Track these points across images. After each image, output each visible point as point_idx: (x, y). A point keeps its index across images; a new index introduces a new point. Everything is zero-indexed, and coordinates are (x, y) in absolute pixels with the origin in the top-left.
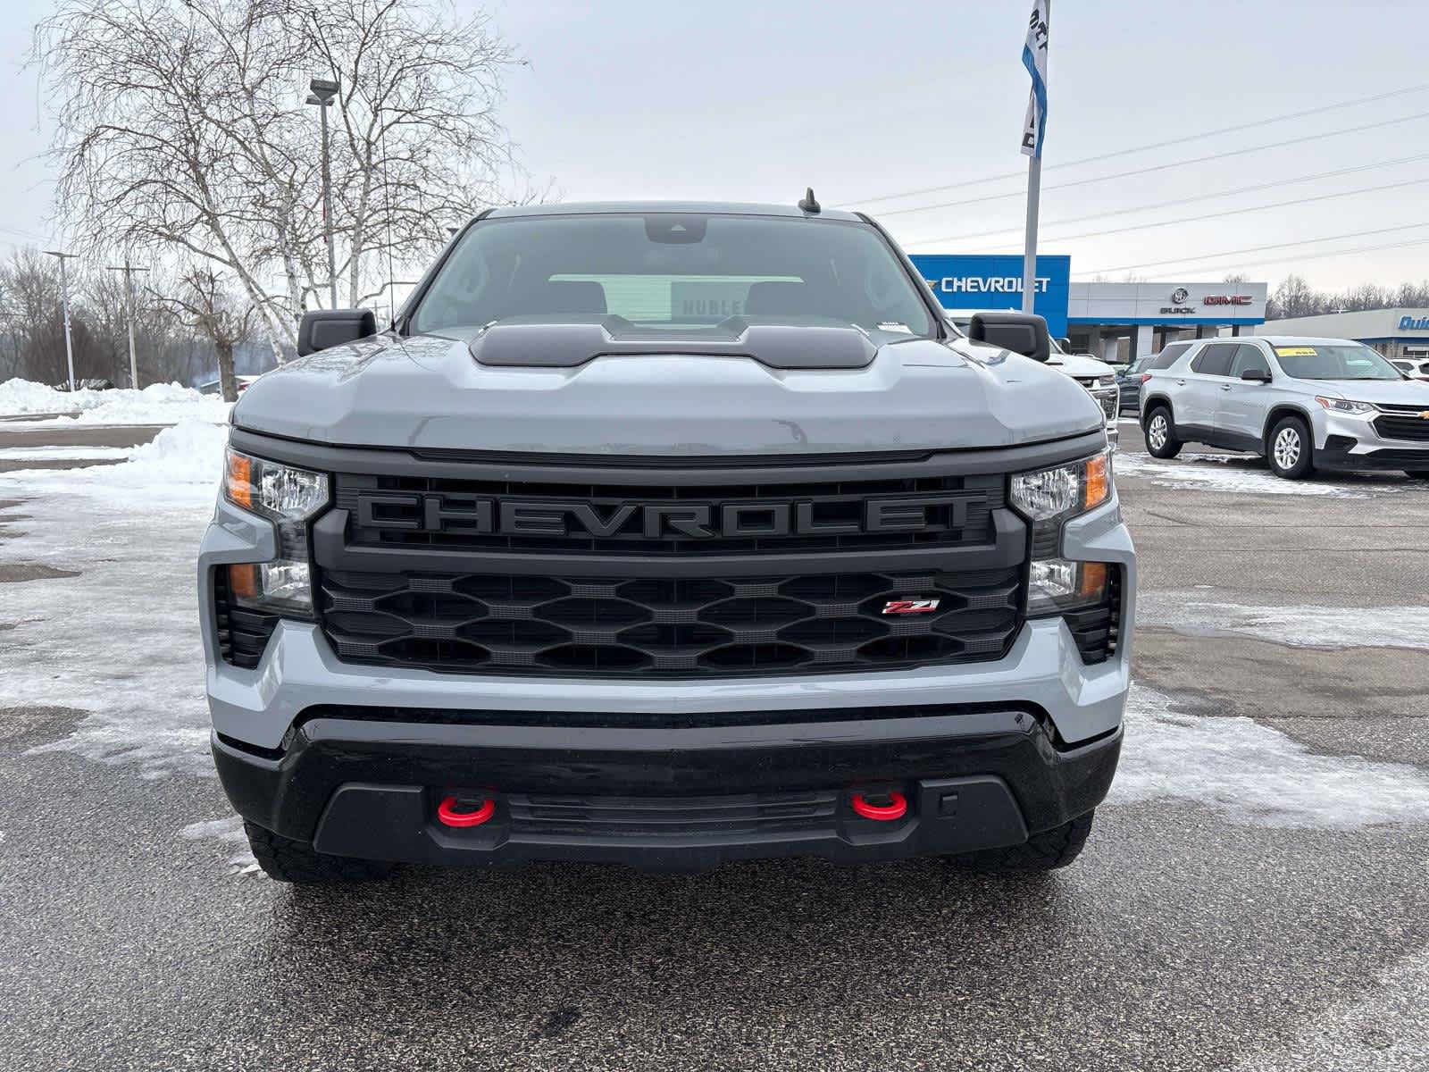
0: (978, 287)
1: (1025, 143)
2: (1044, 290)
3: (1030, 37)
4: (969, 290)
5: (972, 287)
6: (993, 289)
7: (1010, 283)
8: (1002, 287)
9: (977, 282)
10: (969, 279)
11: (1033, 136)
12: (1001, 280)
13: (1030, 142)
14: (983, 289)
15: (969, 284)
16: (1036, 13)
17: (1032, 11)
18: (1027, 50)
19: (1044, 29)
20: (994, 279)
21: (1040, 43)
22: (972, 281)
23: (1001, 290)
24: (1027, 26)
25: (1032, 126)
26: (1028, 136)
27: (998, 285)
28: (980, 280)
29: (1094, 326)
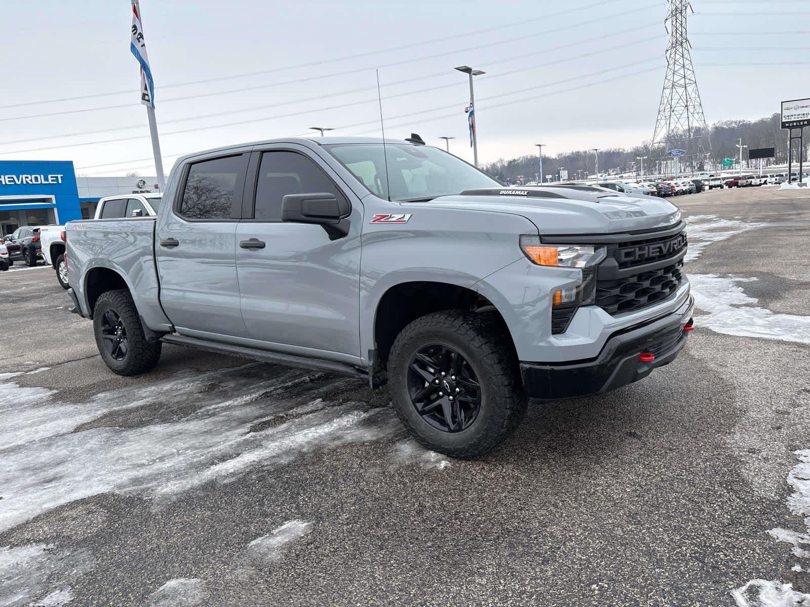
0: (14, 181)
1: (143, 98)
2: (60, 182)
3: (133, 39)
4: (8, 183)
5: (9, 181)
6: (25, 182)
7: (36, 179)
8: (31, 180)
9: (13, 178)
10: (6, 177)
11: (148, 95)
12: (29, 176)
13: (146, 98)
14: (17, 182)
15: (7, 180)
16: (135, 27)
17: (132, 25)
18: (133, 47)
19: (141, 36)
20: (24, 176)
21: (140, 44)
22: (9, 178)
23: (30, 182)
24: (131, 34)
25: (146, 89)
26: (144, 95)
27: (28, 180)
28: (14, 177)
29: (90, 203)
